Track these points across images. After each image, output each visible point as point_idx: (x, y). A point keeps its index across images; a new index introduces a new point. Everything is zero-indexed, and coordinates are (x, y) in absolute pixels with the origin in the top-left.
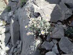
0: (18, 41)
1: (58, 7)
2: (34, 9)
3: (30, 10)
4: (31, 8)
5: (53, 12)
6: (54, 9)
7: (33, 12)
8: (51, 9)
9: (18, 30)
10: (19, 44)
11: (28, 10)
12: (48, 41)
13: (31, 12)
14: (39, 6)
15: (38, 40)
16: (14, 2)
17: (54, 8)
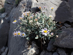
0: (4, 48)
1: (66, 4)
2: (32, 3)
3: (26, 5)
4: (27, 2)
5: (58, 9)
6: (60, 6)
7: (30, 7)
8: (56, 5)
9: (6, 33)
10: (3, 51)
11: (23, 5)
12: (49, 52)
13: (27, 7)
14: (39, 1)
15: (32, 47)
16: (10, 4)
17: (61, 4)
